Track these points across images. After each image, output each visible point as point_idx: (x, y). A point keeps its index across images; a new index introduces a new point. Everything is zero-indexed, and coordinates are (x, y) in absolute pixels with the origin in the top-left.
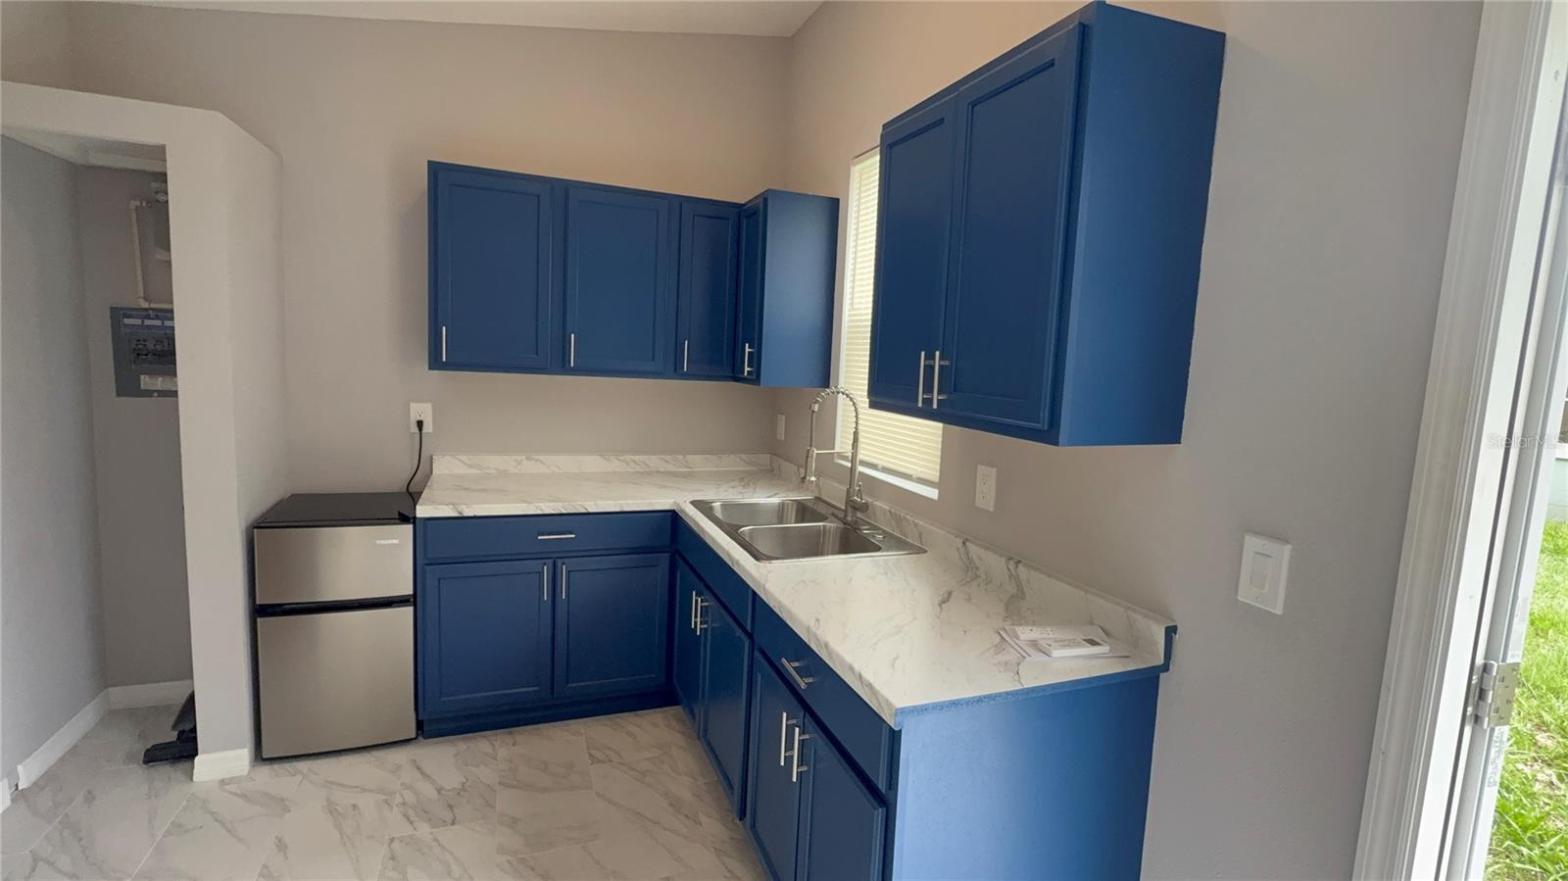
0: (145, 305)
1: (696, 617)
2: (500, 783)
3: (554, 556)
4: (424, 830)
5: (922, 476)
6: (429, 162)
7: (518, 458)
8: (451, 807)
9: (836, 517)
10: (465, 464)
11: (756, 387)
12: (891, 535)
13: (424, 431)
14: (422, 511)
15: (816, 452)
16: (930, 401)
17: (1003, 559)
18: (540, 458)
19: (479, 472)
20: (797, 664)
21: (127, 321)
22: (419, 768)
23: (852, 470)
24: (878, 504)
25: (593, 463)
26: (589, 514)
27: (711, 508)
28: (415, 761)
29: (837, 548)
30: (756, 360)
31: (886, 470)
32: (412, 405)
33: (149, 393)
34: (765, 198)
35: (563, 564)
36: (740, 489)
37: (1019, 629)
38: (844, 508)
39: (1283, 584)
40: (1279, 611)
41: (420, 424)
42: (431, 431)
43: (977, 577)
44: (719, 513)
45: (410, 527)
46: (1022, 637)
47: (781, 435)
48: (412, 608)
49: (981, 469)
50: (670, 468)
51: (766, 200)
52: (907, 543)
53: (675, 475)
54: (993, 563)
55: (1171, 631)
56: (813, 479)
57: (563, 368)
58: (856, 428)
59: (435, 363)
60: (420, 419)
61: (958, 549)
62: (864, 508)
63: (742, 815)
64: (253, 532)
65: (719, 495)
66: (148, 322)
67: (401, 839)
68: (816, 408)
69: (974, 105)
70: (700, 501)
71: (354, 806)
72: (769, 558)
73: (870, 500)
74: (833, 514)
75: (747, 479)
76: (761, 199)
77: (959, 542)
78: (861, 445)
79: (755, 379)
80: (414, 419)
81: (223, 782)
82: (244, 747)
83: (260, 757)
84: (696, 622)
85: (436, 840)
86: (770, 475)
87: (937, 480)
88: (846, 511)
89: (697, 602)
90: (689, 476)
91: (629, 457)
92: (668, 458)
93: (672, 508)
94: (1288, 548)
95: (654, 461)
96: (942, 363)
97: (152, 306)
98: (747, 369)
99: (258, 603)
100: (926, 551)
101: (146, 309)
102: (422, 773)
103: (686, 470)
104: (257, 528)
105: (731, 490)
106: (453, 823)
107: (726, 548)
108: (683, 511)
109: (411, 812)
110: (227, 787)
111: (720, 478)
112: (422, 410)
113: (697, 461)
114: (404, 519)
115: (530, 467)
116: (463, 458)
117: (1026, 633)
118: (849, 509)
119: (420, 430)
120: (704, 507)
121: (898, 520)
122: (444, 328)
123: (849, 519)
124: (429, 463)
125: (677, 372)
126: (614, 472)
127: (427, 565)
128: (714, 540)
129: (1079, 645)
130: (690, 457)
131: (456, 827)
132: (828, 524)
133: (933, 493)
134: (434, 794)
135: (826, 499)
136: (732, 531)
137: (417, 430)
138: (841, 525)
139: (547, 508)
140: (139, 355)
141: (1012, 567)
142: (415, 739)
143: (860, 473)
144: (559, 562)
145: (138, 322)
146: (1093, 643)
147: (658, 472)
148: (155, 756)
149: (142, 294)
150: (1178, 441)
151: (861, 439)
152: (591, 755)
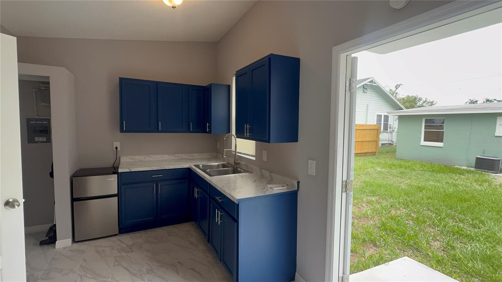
0: (37, 118)
1: (196, 194)
2: (144, 242)
3: (157, 181)
4: (124, 254)
5: (252, 154)
6: (119, 77)
7: (145, 156)
8: (131, 249)
9: (232, 167)
10: (130, 158)
11: (210, 134)
12: (245, 170)
13: (118, 150)
14: (120, 170)
15: (225, 150)
16: (247, 135)
17: (268, 172)
18: (151, 156)
19: (133, 161)
20: (219, 198)
21: (31, 122)
22: (120, 241)
23: (235, 154)
24: (242, 163)
25: (166, 157)
26: (166, 169)
27: (199, 166)
28: (119, 239)
29: (232, 173)
30: (210, 127)
31: (244, 154)
32: (114, 143)
33: (37, 142)
34: (211, 85)
35: (159, 183)
36: (207, 162)
37: (268, 185)
38: (233, 164)
39: (315, 169)
40: (314, 175)
41: (116, 148)
42: (120, 150)
43: (263, 177)
44: (201, 167)
45: (116, 175)
46: (268, 186)
47: (219, 147)
48: (117, 197)
49: (264, 151)
50: (188, 157)
51: (211, 86)
52: (249, 171)
53: (190, 159)
54: (266, 173)
55: (298, 183)
56: (225, 157)
57: (158, 131)
58: (236, 144)
59: (122, 131)
60: (116, 146)
61: (259, 171)
62: (239, 164)
63: (209, 242)
64: (72, 178)
65: (201, 164)
66: (37, 122)
67: (118, 256)
68: (225, 139)
69: (252, 70)
70: (196, 165)
71: (104, 251)
72: (213, 176)
73: (240, 162)
74: (231, 166)
75: (209, 160)
76: (209, 86)
77: (260, 169)
78: (237, 148)
79: (210, 132)
80: (114, 147)
81: (64, 248)
82: (70, 238)
83: (74, 241)
84: (196, 195)
85: (128, 256)
86: (216, 158)
87: (255, 155)
88: (234, 165)
89: (196, 190)
90: (194, 159)
91: (176, 155)
92: (187, 155)
93: (189, 167)
94: (315, 161)
95: (183, 156)
96: (249, 127)
97: (39, 118)
98: (208, 130)
99: (74, 197)
100: (253, 173)
101: (37, 119)
102: (121, 242)
103: (192, 158)
104: (74, 177)
105: (204, 162)
106: (132, 252)
107: (203, 174)
108: (192, 167)
109: (120, 251)
110: (66, 249)
111: (202, 159)
112: (117, 144)
113: (196, 155)
114: (114, 173)
115: (148, 159)
116: (130, 157)
117: (269, 186)
118: (235, 165)
119: (117, 149)
120: (198, 166)
121: (247, 166)
122: (124, 122)
123: (235, 167)
124: (119, 159)
125: (189, 131)
126: (172, 159)
127: (122, 185)
128: (199, 173)
129: (280, 187)
130: (194, 155)
131: (133, 253)
132: (229, 169)
133: (254, 158)
134: (125, 246)
135: (230, 163)
136: (204, 171)
137: (116, 150)
138: (233, 168)
139: (155, 168)
140: (34, 131)
141: (270, 174)
142: (118, 234)
143: (237, 155)
144: (158, 183)
145: (35, 122)
146: (283, 187)
147: (185, 159)
148: (42, 243)
149: (36, 115)
150: (297, 141)
151: (237, 146)
152: (168, 234)
